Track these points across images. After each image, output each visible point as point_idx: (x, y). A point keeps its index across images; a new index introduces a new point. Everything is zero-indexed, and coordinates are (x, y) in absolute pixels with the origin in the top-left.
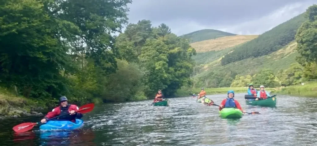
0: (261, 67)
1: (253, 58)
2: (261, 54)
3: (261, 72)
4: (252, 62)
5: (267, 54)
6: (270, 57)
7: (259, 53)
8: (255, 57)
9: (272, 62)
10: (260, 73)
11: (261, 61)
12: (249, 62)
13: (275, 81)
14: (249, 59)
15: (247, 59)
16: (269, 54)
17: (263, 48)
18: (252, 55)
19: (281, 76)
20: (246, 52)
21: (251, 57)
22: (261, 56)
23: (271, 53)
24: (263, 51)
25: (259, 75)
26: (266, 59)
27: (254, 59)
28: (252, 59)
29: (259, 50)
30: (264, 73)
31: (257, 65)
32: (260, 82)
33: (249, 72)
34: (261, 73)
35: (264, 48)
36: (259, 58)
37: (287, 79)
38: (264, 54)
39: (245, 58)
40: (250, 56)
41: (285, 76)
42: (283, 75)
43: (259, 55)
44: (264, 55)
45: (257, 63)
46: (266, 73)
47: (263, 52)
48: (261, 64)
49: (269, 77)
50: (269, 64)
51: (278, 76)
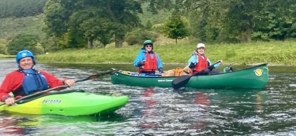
0: (24, 30)
1: (15, 18)
2: (25, 14)
3: (19, 36)
4: (12, 23)
5: (33, 15)
6: (36, 19)
7: (24, 12)
8: (17, 17)
9: (39, 25)
10: (18, 38)
11: (24, 23)
12: (8, 23)
13: (36, 48)
14: (8, 19)
15: (6, 18)
16: (37, 15)
17: (28, 7)
18: (13, 15)
19: (47, 43)
20: (4, 10)
21: (11, 16)
22: (25, 16)
23: (39, 14)
24: (29, 10)
25: (17, 40)
26: (32, 20)
27: (15, 20)
28: (12, 19)
29: (23, 9)
30: (23, 38)
31: (18, 27)
32: (17, 48)
33: (6, 36)
34: (20, 38)
35: (30, 8)
36: (23, 19)
37: (53, 46)
38: (31, 14)
39: (3, 17)
40: (9, 16)
41: (52, 43)
42: (50, 41)
43: (22, 16)
44: (30, 16)
45: (18, 25)
46: (26, 39)
47: (29, 12)
48: (25, 26)
49: (30, 43)
50: (34, 27)
51: (43, 42)
